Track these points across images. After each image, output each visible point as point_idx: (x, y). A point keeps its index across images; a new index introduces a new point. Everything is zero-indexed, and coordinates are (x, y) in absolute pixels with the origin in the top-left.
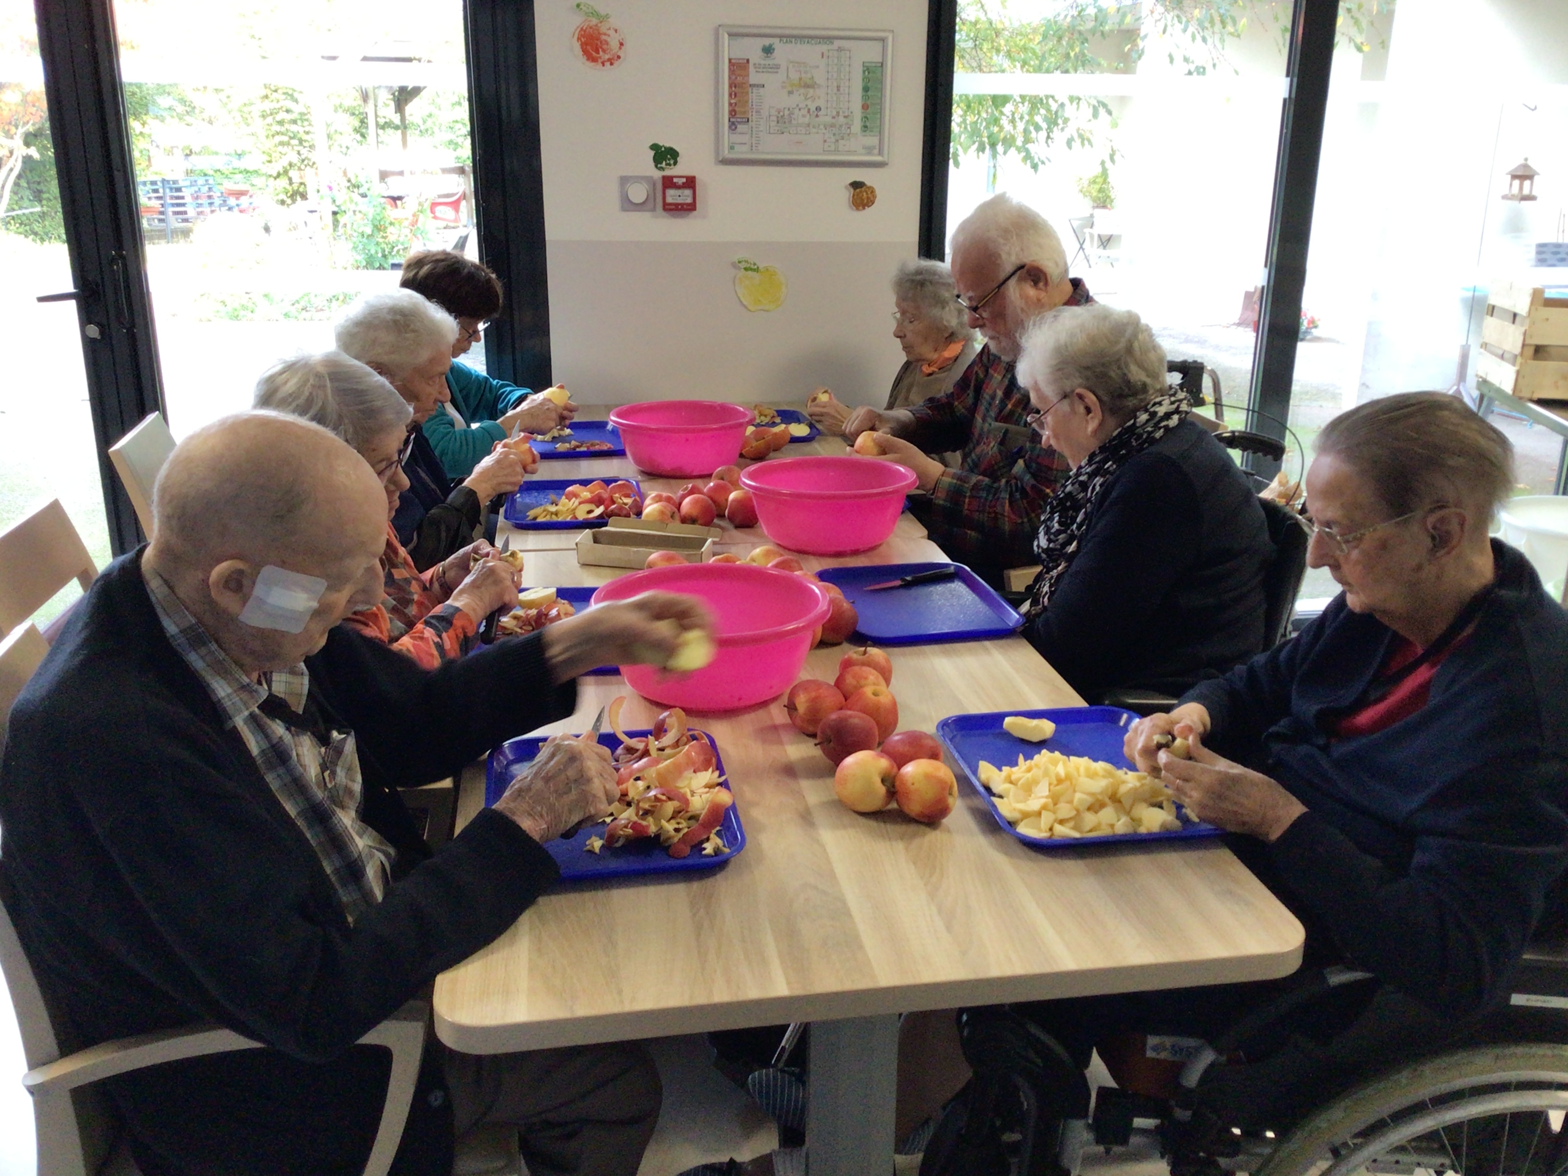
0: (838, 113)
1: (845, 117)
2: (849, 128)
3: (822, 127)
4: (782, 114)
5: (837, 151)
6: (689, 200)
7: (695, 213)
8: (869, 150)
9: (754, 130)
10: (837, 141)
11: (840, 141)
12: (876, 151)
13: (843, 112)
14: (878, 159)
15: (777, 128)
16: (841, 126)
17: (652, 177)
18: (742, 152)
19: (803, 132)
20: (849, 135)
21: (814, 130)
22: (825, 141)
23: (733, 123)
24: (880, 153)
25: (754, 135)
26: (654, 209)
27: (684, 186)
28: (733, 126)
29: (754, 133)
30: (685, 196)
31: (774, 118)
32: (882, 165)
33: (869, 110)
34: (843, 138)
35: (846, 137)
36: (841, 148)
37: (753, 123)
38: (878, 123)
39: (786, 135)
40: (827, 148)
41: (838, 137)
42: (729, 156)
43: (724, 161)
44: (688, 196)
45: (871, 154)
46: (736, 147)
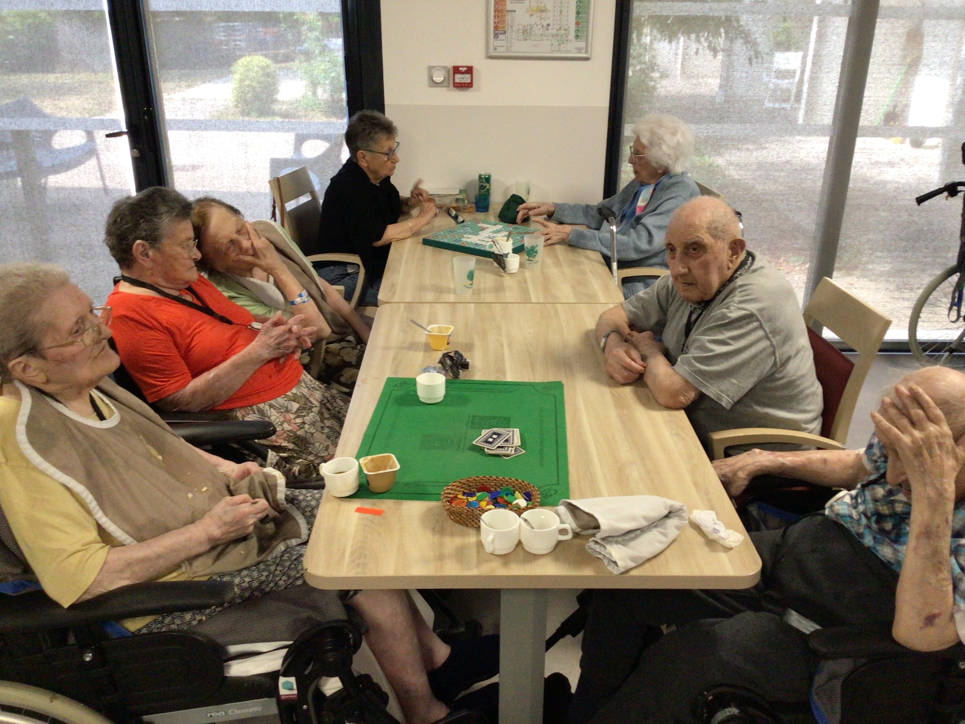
0: (560, 27)
1: (565, 30)
2: (567, 37)
3: (550, 36)
4: (526, 28)
5: (559, 51)
6: (469, 81)
7: (472, 88)
8: (579, 50)
9: (509, 38)
10: (560, 44)
11: (562, 45)
13: (564, 27)
14: (585, 55)
15: (522, 37)
16: (562, 36)
17: (447, 67)
18: (501, 52)
19: (539, 39)
20: (567, 41)
21: (546, 38)
22: (552, 45)
23: (496, 34)
24: (586, 52)
25: (509, 42)
26: (448, 86)
27: (465, 72)
28: (496, 36)
29: (509, 40)
30: (466, 78)
31: (521, 31)
32: (587, 59)
33: (580, 26)
34: (563, 43)
35: (565, 42)
36: (562, 49)
37: (508, 34)
38: (585, 33)
39: (528, 41)
40: (553, 49)
41: (560, 42)
42: (493, 54)
43: (490, 57)
44: (468, 78)
45: (580, 52)
46: (498, 48)
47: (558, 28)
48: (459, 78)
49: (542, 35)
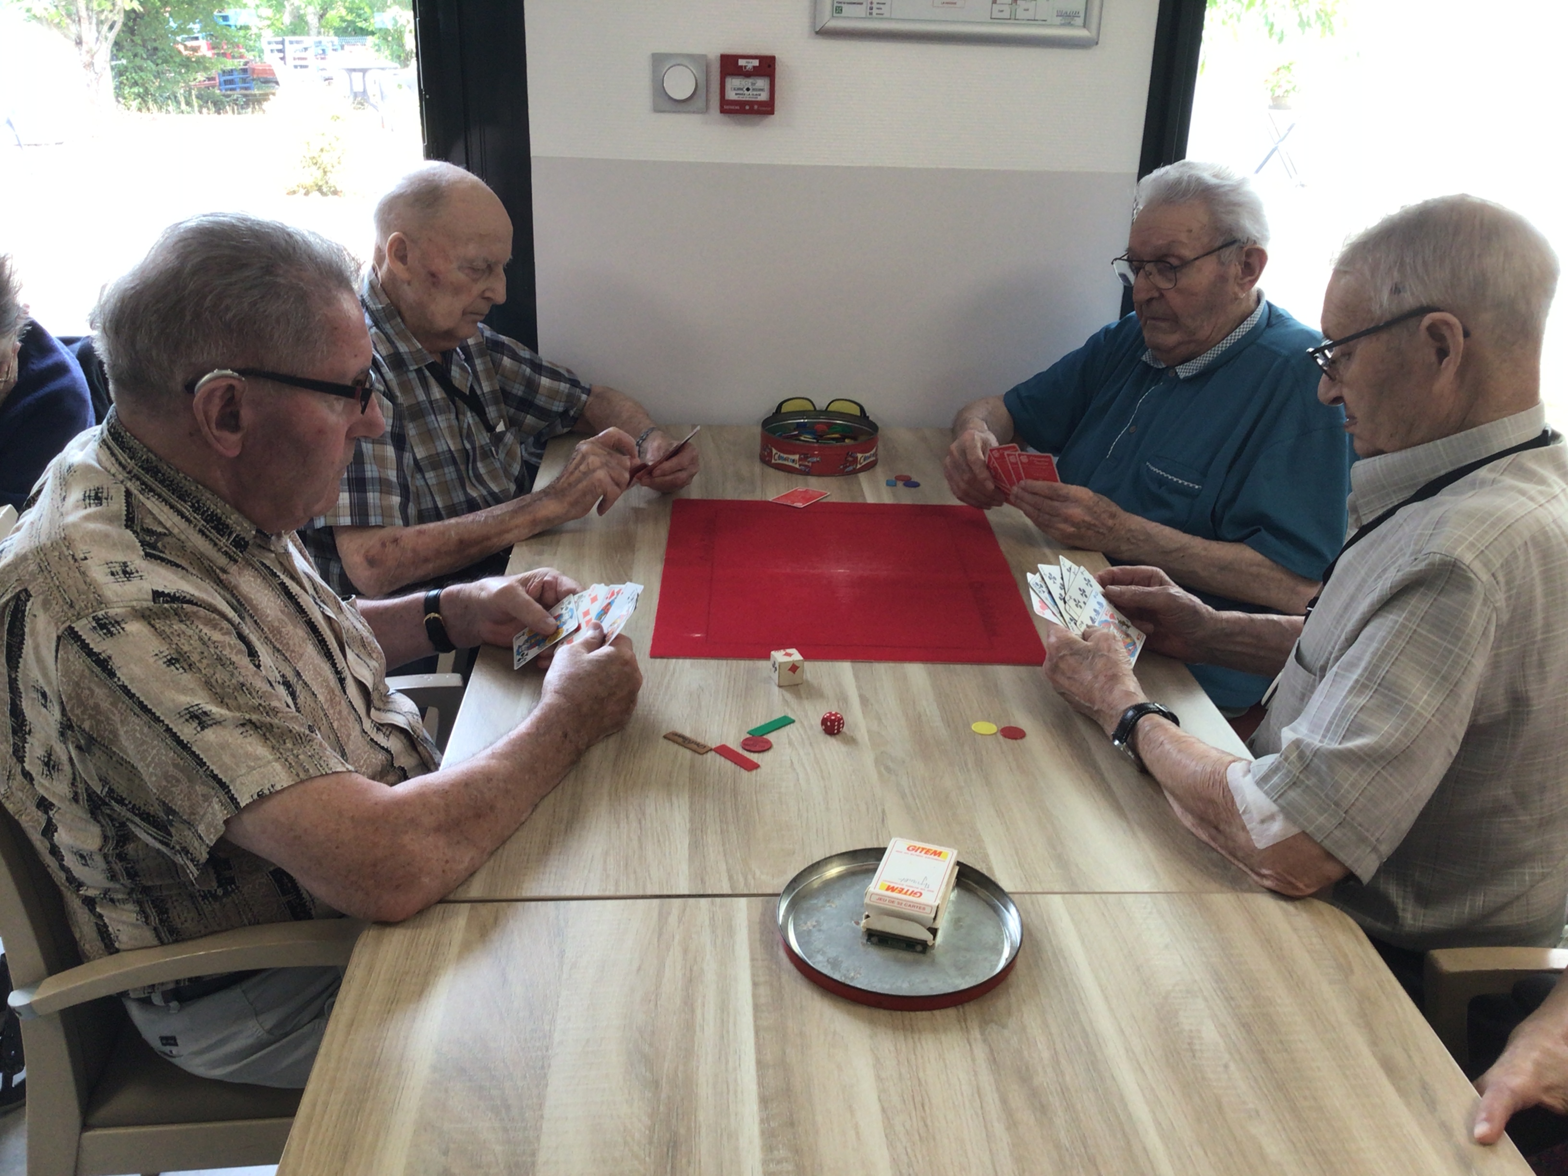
5: (1013, 19)
6: (764, 96)
7: (772, 116)
8: (1067, 18)
10: (1015, 2)
11: (1019, 3)
12: (1079, 21)
17: (704, 56)
24: (1085, 25)
26: (706, 110)
30: (758, 90)
32: (1087, 44)
36: (1020, 14)
40: (995, 13)
42: (832, 24)
43: (824, 33)
44: (762, 90)
45: (1069, 24)
46: (845, 8)
48: (737, 88)
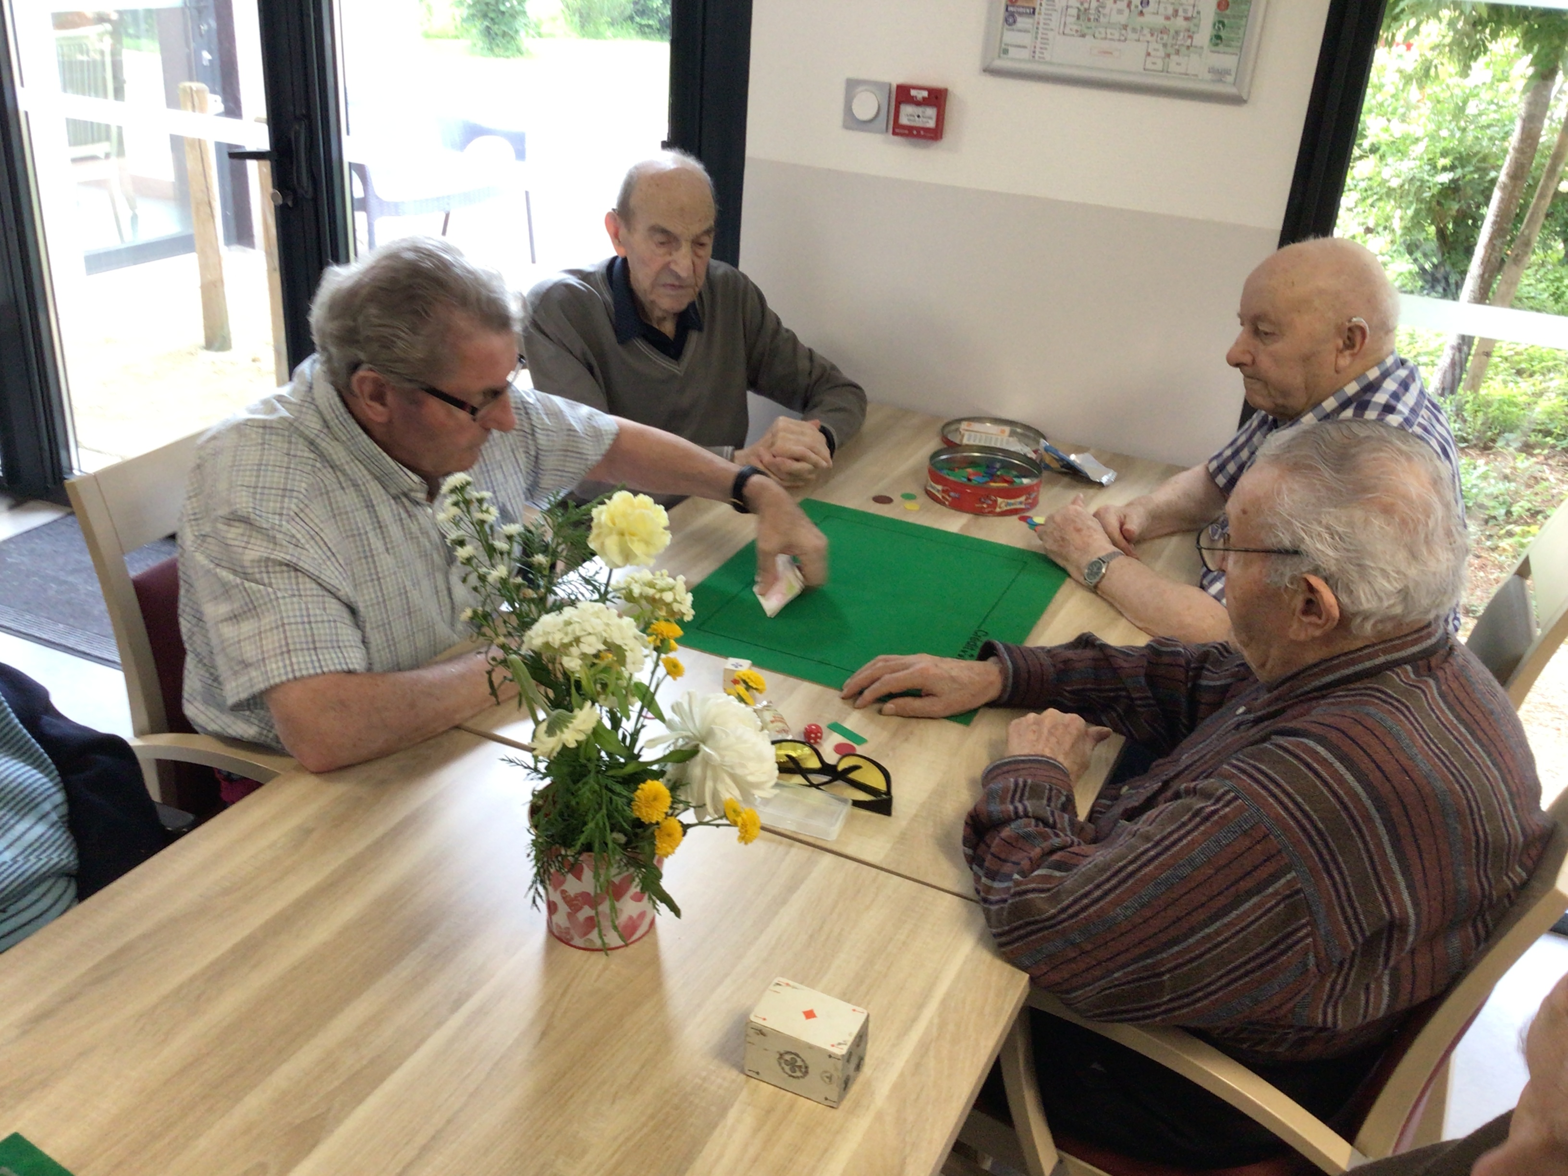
0: (1176, 12)
1: (1186, 19)
2: (1191, 37)
3: (1146, 31)
4: (1086, 5)
5: (1165, 70)
6: (931, 124)
8: (1219, 74)
9: (1041, 25)
10: (1168, 56)
11: (1172, 57)
12: (1230, 79)
13: (1185, 11)
14: (1233, 90)
15: (1075, 27)
16: (1177, 33)
17: (887, 84)
18: (1018, 59)
19: (1117, 36)
20: (1188, 47)
21: (1136, 36)
22: (1149, 54)
23: (1012, 14)
24: (1235, 83)
25: (1040, 36)
26: (885, 131)
27: (924, 103)
28: (1010, 19)
29: (1040, 31)
30: (927, 117)
31: (1074, 12)
32: (1237, 100)
33: (1228, 12)
34: (1178, 52)
35: (1183, 49)
36: (1173, 67)
37: (1040, 17)
38: (1241, 32)
39: (1089, 38)
40: (1149, 66)
41: (1170, 50)
42: (999, 63)
43: (990, 71)
44: (930, 118)
45: (1220, 81)
46: (1012, 51)
47: (1170, 11)
48: (908, 114)
49: (1125, 27)
